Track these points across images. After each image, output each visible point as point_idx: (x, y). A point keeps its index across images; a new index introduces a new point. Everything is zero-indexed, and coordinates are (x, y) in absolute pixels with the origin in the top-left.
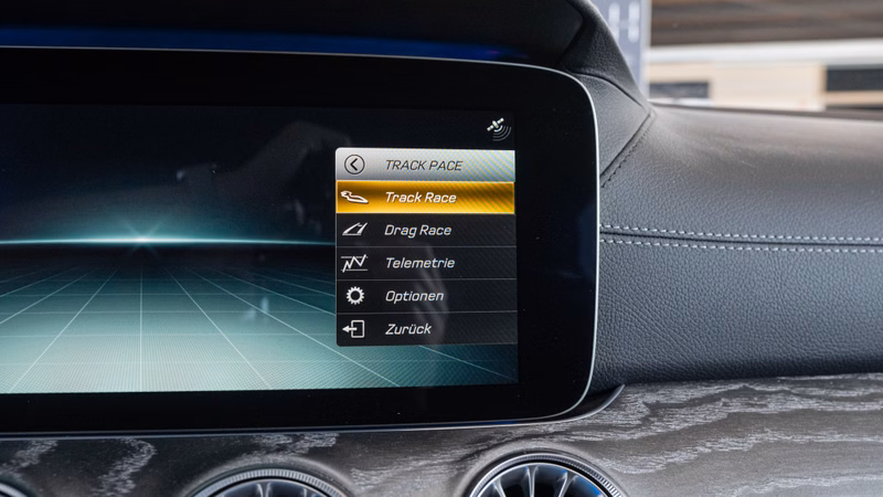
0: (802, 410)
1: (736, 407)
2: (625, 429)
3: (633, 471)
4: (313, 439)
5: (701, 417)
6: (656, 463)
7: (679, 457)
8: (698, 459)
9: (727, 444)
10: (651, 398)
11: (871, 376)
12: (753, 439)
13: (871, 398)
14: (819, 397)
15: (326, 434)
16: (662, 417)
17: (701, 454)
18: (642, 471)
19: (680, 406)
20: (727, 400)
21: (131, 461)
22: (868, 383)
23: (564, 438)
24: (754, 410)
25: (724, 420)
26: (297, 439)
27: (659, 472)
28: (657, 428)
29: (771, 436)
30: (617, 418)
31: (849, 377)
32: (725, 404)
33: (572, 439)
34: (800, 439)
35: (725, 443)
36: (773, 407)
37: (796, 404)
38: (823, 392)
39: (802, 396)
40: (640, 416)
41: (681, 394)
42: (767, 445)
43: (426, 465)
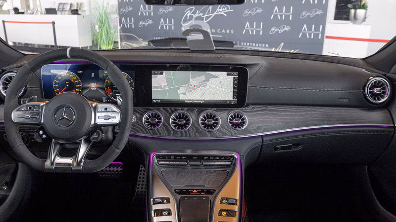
0: (273, 109)
1: (264, 108)
5: (259, 109)
6: (251, 114)
7: (254, 113)
9: (261, 112)
10: (253, 107)
12: (264, 112)
14: (276, 108)
15: (215, 108)
19: (257, 108)
22: (284, 107)
24: (266, 109)
25: (261, 110)
26: (212, 109)
28: (253, 110)
29: (266, 112)
30: (248, 109)
31: (281, 106)
33: (242, 110)
34: (270, 112)
36: (269, 109)
40: (251, 108)
41: (257, 106)
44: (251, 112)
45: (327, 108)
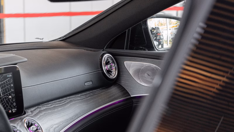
1: (39, 110)
2: (31, 115)
9: (41, 114)
11: (50, 102)
12: (43, 113)
13: (51, 105)
16: (33, 112)
22: (50, 103)
28: (34, 114)
31: (47, 103)
32: (37, 110)
33: (28, 116)
34: (47, 112)
36: (42, 109)
37: (45, 108)
38: (46, 106)
40: (31, 113)
41: (32, 109)
42: (45, 113)
44: (36, 117)
45: (79, 95)
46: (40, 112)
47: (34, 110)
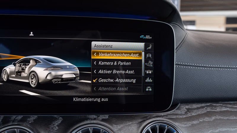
0: (226, 110)
1: (209, 109)
2: (181, 115)
3: (183, 126)
4: (102, 117)
5: (200, 112)
6: (189, 124)
7: (195, 122)
8: (199, 123)
9: (207, 119)
10: (187, 107)
12: (213, 118)
14: (230, 107)
15: (106, 115)
16: (190, 112)
17: (200, 122)
18: (186, 126)
19: (195, 109)
20: (207, 108)
21: (57, 122)
23: (166, 117)
24: (213, 110)
25: (206, 113)
26: (98, 116)
27: (190, 126)
28: (189, 115)
29: (218, 117)
30: (179, 112)
32: (206, 109)
33: (168, 117)
34: (225, 118)
35: (206, 119)
36: (218, 110)
37: (224, 109)
39: (226, 107)
40: (185, 111)
41: (195, 106)
42: (217, 119)
43: (131, 124)
44: (188, 121)
46: (208, 114)
47: (198, 108)
